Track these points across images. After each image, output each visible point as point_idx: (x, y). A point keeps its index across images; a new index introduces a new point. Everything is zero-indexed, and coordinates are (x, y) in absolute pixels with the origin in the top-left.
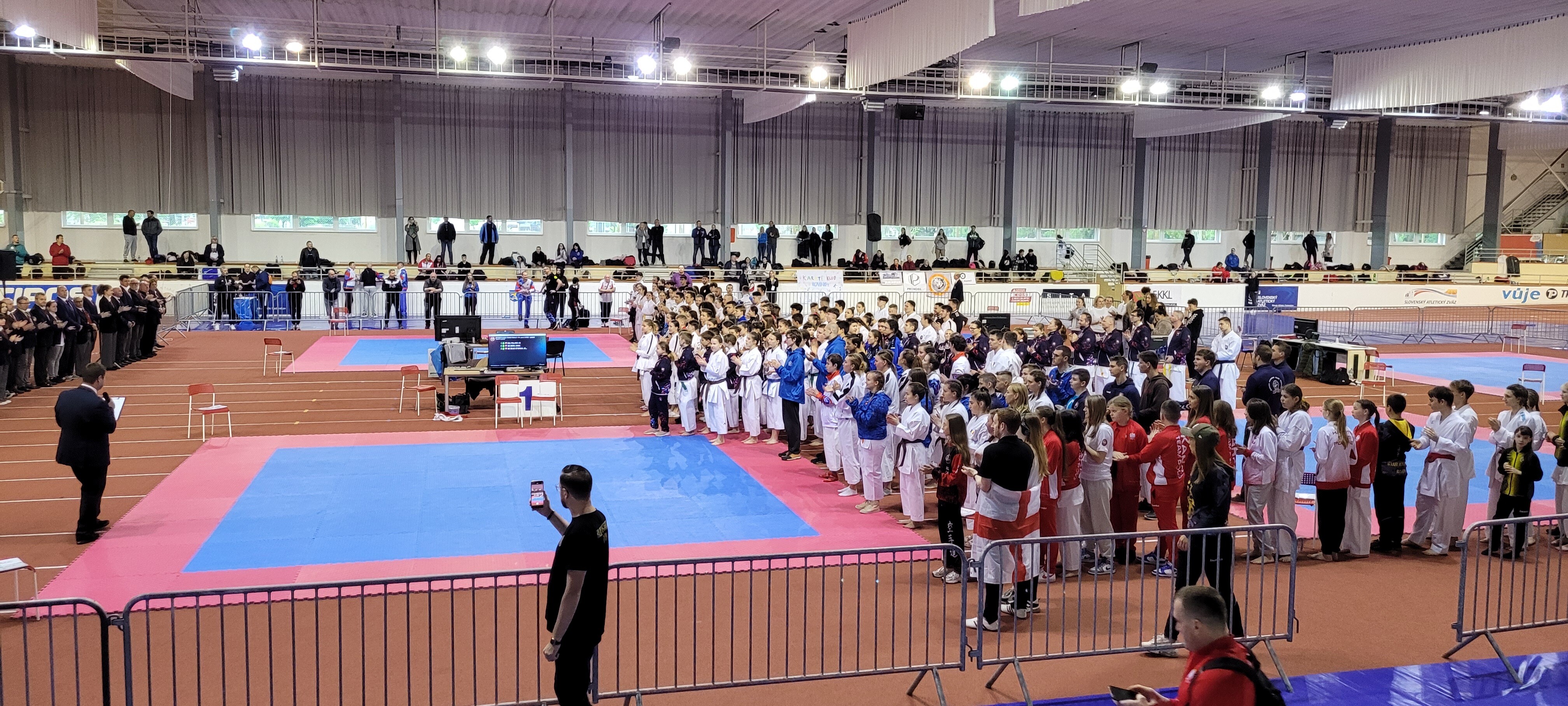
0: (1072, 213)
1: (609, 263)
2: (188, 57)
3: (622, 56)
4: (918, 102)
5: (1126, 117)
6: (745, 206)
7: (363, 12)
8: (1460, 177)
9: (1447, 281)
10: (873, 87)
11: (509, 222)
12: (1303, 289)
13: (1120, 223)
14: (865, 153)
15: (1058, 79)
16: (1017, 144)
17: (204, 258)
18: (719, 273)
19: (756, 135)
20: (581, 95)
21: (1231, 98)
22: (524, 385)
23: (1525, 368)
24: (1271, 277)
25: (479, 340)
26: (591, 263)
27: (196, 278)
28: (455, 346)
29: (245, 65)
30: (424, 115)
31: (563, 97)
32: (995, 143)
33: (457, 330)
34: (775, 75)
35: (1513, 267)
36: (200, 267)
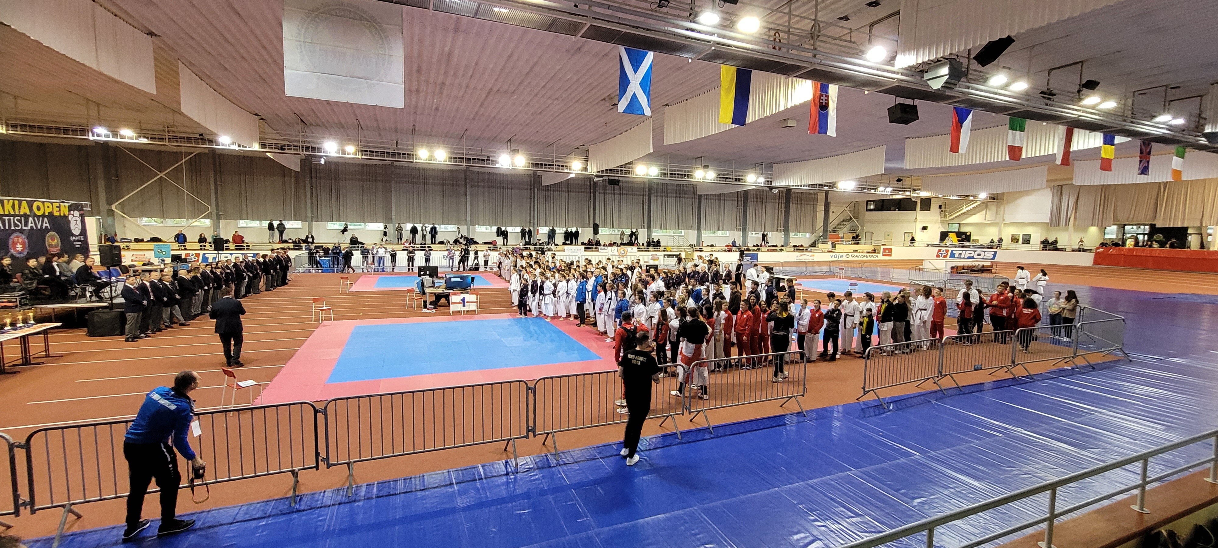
0: (673, 224)
1: (486, 243)
2: (301, 153)
3: (495, 156)
4: (617, 178)
5: (693, 187)
6: (543, 220)
7: (380, 135)
8: (815, 211)
9: (811, 251)
10: (598, 172)
11: (442, 226)
12: (760, 254)
13: (692, 228)
14: (592, 198)
15: (671, 170)
16: (652, 196)
17: (306, 241)
18: (532, 247)
19: (547, 190)
20: (473, 172)
21: (736, 180)
22: (462, 296)
23: (851, 285)
24: (748, 250)
25: (437, 277)
26: (478, 243)
27: (301, 250)
28: (427, 279)
29: (326, 156)
30: (404, 180)
31: (465, 174)
32: (644, 195)
33: (428, 273)
34: (559, 166)
35: (834, 246)
36: (304, 245)
